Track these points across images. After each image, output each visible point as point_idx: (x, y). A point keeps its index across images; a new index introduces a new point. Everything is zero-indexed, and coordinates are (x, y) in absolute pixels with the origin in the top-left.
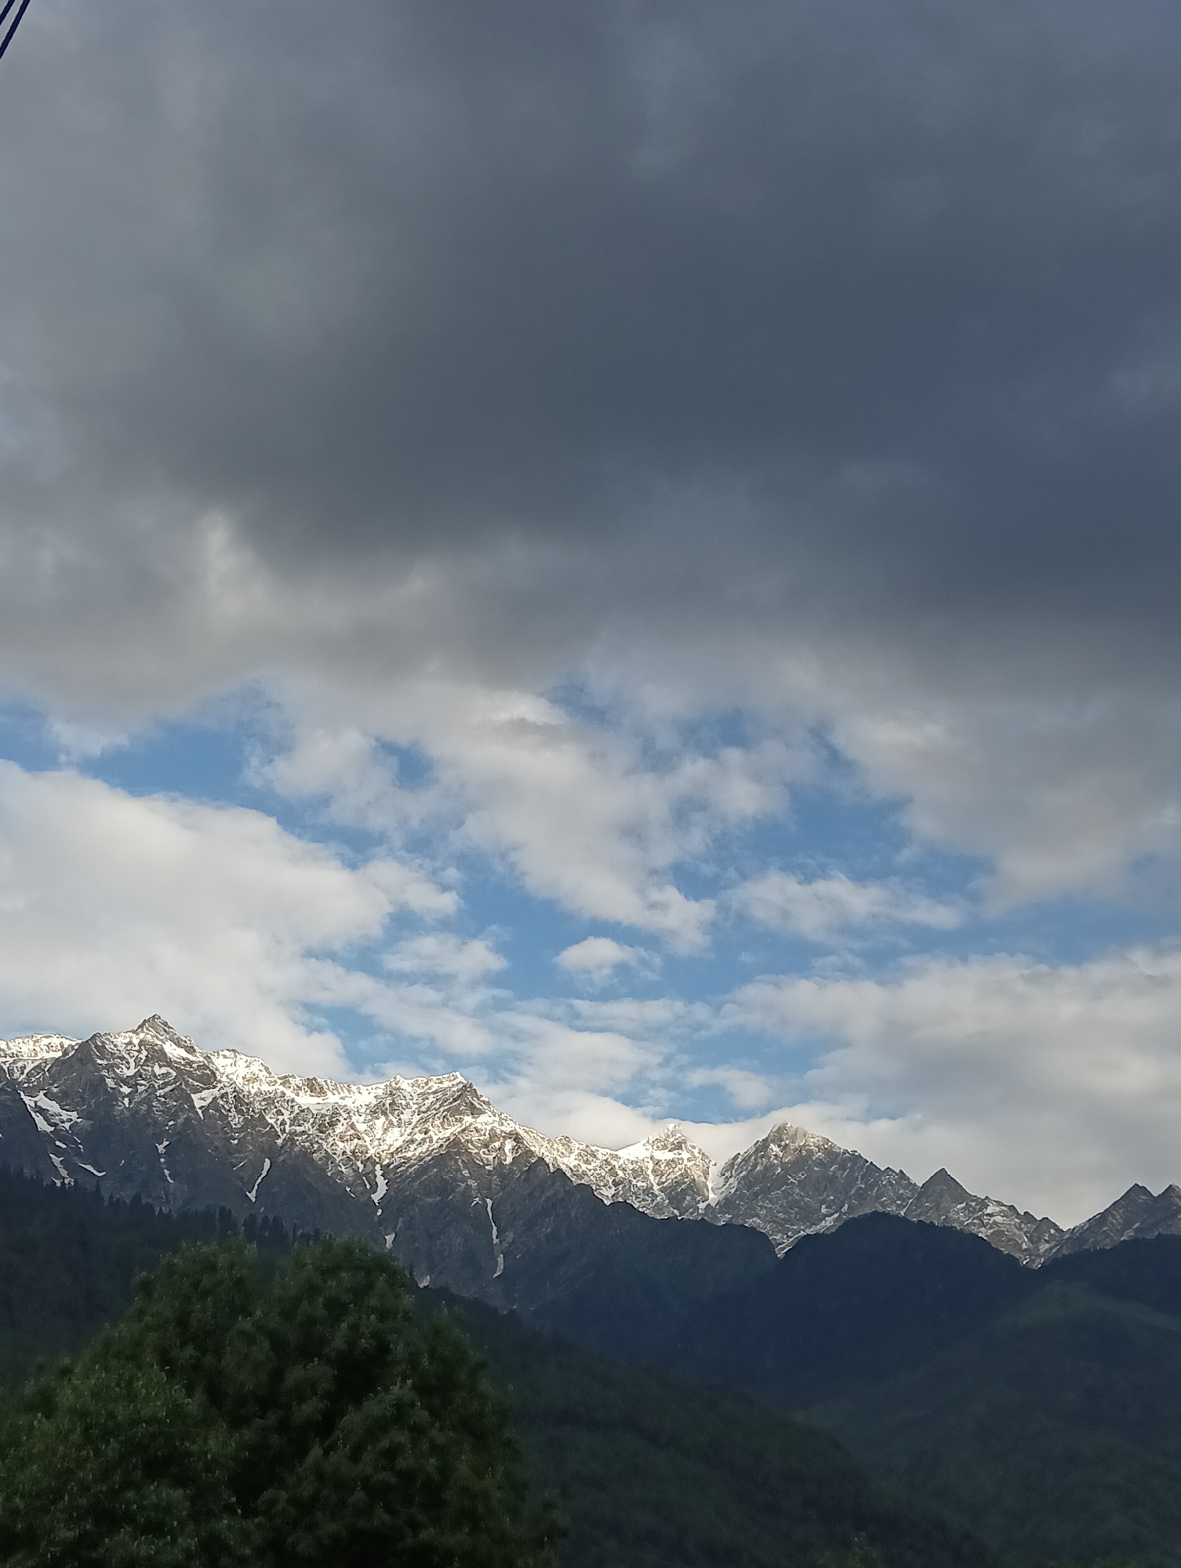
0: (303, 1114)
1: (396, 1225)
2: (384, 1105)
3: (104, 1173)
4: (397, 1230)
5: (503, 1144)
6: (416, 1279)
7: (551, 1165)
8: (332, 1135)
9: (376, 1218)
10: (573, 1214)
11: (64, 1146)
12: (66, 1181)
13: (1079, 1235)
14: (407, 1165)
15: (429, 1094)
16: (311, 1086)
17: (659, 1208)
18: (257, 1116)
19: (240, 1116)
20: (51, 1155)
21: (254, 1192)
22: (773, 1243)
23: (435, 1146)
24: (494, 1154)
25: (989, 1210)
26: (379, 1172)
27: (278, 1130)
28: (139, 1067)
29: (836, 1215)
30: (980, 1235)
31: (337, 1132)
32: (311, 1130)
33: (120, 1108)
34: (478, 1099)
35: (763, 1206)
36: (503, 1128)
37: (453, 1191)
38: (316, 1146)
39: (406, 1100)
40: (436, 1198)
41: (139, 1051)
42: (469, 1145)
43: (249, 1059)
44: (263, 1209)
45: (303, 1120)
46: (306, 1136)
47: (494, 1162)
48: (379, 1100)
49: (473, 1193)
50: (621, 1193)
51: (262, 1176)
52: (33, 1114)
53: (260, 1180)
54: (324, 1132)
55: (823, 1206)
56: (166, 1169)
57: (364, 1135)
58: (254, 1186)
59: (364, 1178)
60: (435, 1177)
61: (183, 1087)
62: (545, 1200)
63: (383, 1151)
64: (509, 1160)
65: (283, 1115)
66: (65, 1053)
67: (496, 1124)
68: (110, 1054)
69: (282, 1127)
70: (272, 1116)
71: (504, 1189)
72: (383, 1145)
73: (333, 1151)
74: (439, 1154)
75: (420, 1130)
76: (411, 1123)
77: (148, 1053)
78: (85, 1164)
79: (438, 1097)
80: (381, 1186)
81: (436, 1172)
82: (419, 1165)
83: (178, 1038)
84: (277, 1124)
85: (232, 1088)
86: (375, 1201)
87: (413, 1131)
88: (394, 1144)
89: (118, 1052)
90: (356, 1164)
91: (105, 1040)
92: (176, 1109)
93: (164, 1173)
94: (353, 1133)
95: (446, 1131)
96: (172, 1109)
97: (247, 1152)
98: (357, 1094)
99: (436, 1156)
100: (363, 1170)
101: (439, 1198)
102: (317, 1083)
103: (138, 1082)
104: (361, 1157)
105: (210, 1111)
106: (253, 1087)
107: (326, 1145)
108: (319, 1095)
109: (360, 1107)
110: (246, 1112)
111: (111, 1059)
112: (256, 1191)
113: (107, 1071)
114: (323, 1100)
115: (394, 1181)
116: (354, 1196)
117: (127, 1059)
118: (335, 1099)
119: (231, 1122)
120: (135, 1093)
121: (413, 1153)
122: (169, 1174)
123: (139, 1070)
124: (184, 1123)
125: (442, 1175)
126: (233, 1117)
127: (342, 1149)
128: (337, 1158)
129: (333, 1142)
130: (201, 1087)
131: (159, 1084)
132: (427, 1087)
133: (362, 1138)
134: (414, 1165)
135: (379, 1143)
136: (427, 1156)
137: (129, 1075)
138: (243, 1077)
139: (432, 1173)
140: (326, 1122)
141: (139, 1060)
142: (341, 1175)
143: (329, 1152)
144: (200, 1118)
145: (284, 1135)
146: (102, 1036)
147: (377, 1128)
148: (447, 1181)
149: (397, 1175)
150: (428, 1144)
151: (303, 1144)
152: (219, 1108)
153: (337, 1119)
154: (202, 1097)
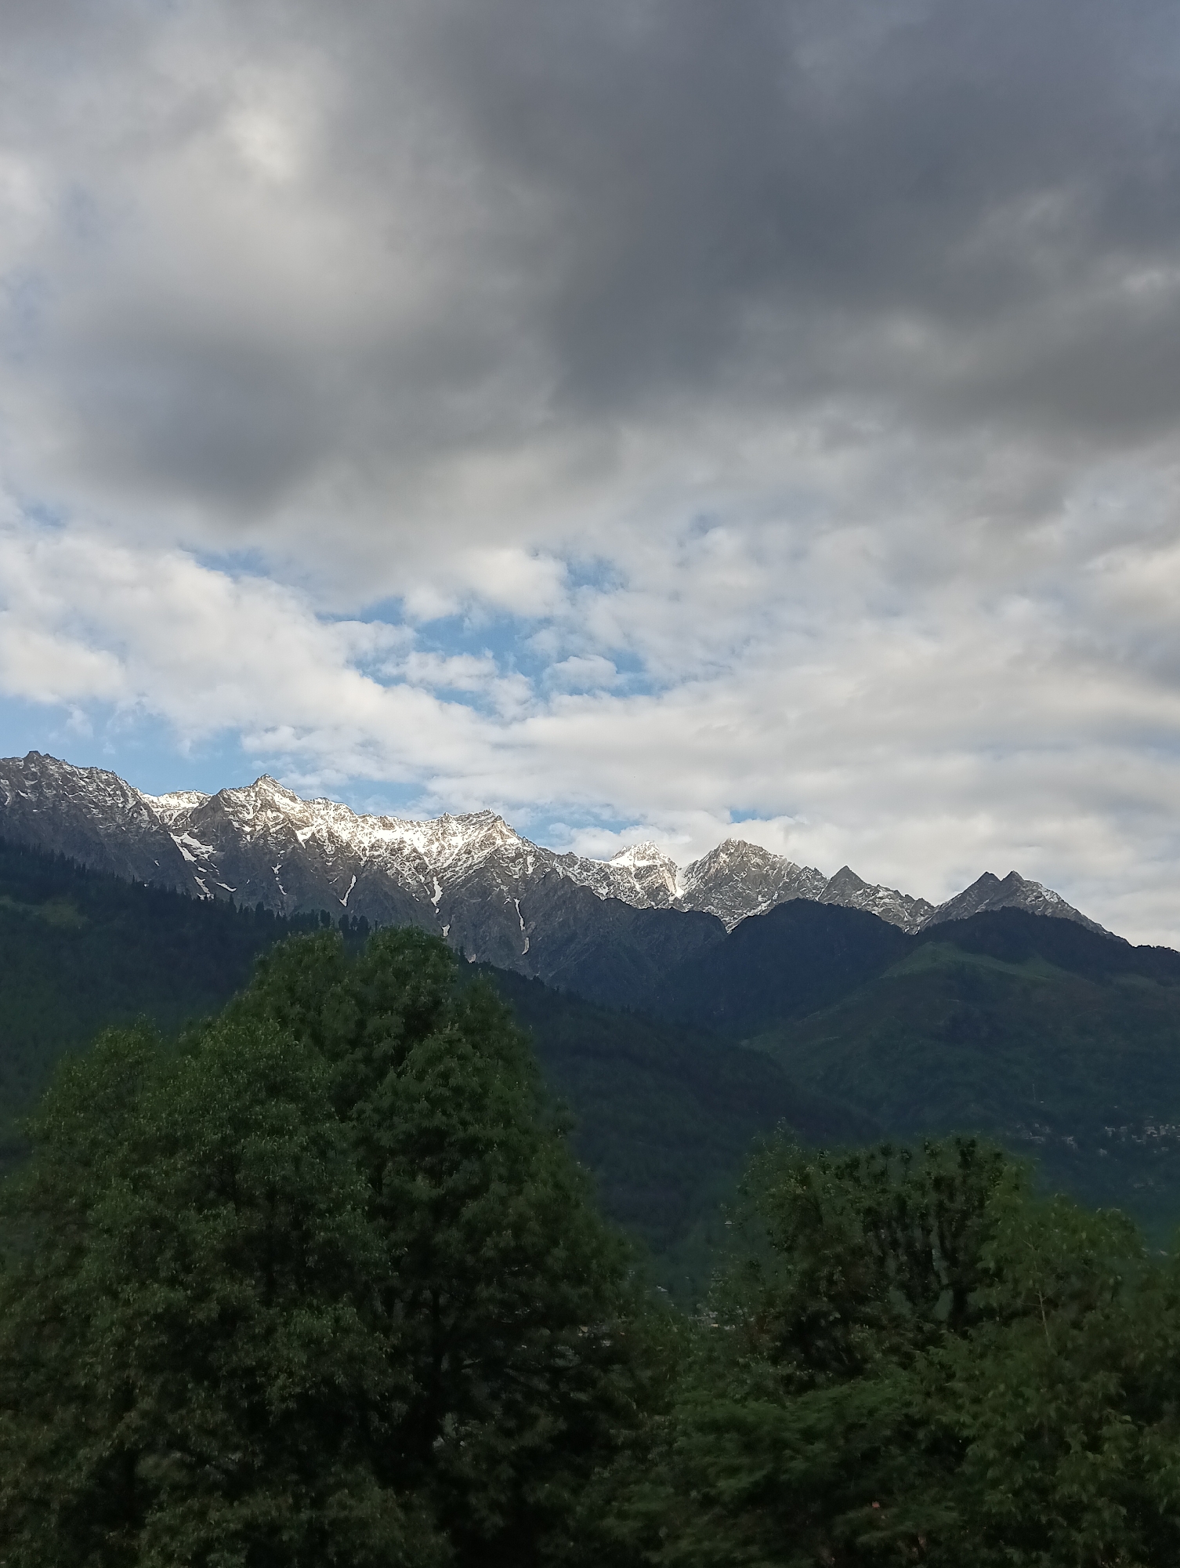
0: (378, 842)
1: (450, 920)
2: (437, 834)
3: (235, 889)
4: (451, 923)
5: (525, 860)
6: (466, 957)
7: (560, 873)
8: (400, 857)
9: (435, 916)
10: (578, 908)
11: (205, 871)
12: (208, 896)
13: (946, 909)
14: (456, 877)
15: (470, 825)
16: (383, 823)
17: (640, 901)
18: (345, 845)
19: (332, 845)
20: (196, 878)
21: (345, 900)
22: (724, 923)
23: (476, 863)
24: (519, 867)
25: (880, 895)
26: (436, 883)
27: (361, 854)
28: (256, 812)
29: (769, 902)
30: (873, 912)
31: (404, 854)
32: (385, 854)
33: (245, 842)
34: (506, 828)
35: (716, 897)
36: (525, 848)
37: (490, 894)
38: (389, 865)
39: (453, 830)
40: (477, 899)
41: (256, 801)
42: (501, 861)
43: (337, 804)
44: (352, 911)
45: (378, 847)
46: (382, 858)
47: (519, 873)
48: (434, 831)
49: (505, 894)
50: (612, 891)
51: (351, 888)
52: (180, 848)
53: (349, 891)
54: (394, 855)
55: (760, 896)
56: (280, 884)
57: (424, 856)
58: (345, 895)
59: (425, 887)
60: (476, 885)
61: (290, 826)
62: (558, 898)
63: (438, 867)
64: (531, 870)
65: (363, 843)
66: (201, 804)
67: (520, 845)
68: (234, 804)
69: (364, 853)
70: (356, 845)
71: (527, 891)
72: (438, 863)
73: (402, 869)
74: (480, 868)
75: (464, 852)
76: (458, 846)
77: (263, 802)
78: (221, 884)
79: (477, 828)
80: (438, 892)
81: (477, 881)
82: (465, 876)
83: (283, 791)
84: (360, 850)
85: (325, 826)
86: (434, 903)
87: (459, 852)
88: (446, 862)
89: (240, 802)
90: (419, 877)
91: (229, 794)
92: (285, 842)
93: (279, 887)
94: (416, 855)
95: (484, 851)
96: (281, 842)
97: (339, 871)
98: (417, 827)
99: (476, 870)
100: (424, 881)
101: (480, 900)
102: (387, 820)
103: (256, 823)
104: (422, 871)
105: (310, 842)
106: (340, 825)
107: (397, 865)
108: (390, 829)
109: (420, 836)
110: (337, 843)
111: (235, 807)
112: (347, 899)
113: (233, 816)
114: (393, 832)
115: (446, 888)
116: (419, 900)
117: (247, 807)
118: (402, 832)
119: (326, 850)
120: (254, 831)
121: (459, 868)
122: (283, 889)
123: (256, 815)
124: (291, 852)
125: (482, 882)
126: (327, 846)
127: (408, 866)
128: (405, 873)
129: (401, 862)
130: (302, 825)
131: (271, 824)
132: (468, 820)
133: (422, 858)
134: (461, 876)
135: (435, 861)
136: (471, 869)
137: (249, 819)
138: (333, 817)
139: (474, 882)
140: (396, 848)
141: (255, 807)
142: (408, 886)
143: (399, 869)
144: (303, 848)
145: (365, 858)
146: (228, 791)
147: (433, 850)
148: (486, 887)
149: (449, 884)
150: (471, 861)
151: (379, 864)
152: (317, 841)
153: (403, 846)
154: (304, 833)
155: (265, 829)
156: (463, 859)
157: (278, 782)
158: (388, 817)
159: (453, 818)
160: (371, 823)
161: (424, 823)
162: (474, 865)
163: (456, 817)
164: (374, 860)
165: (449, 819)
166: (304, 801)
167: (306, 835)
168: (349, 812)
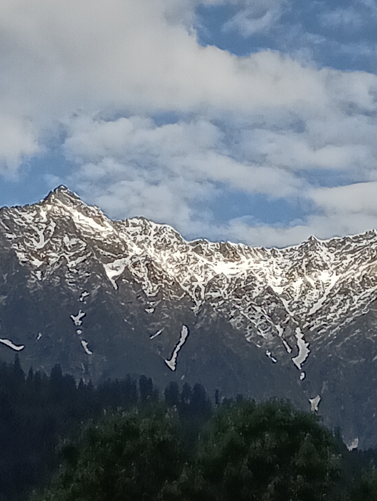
0: (217, 279)
1: (321, 389)
2: (300, 267)
3: (22, 347)
4: (322, 392)
6: (344, 442)
8: (248, 299)
9: (299, 382)
14: (328, 327)
15: (347, 253)
16: (224, 251)
18: (171, 283)
19: (154, 284)
21: (173, 360)
23: (357, 307)
26: (299, 336)
27: (193, 297)
28: (49, 239)
31: (254, 295)
32: (227, 295)
33: (34, 281)
39: (323, 261)
40: (359, 360)
41: (48, 223)
43: (159, 226)
44: (183, 376)
45: (218, 286)
46: (222, 301)
48: (295, 263)
51: (181, 344)
53: (178, 348)
54: (240, 298)
56: (83, 340)
57: (282, 299)
58: (173, 354)
59: (285, 342)
60: (358, 339)
61: (95, 258)
63: (302, 314)
65: (197, 281)
68: (18, 227)
69: (197, 294)
70: (186, 282)
72: (302, 308)
73: (251, 316)
74: (361, 314)
75: (339, 291)
76: (330, 284)
77: (57, 225)
78: (3, 339)
79: (356, 257)
80: (302, 350)
81: (358, 333)
82: (340, 327)
83: (85, 208)
84: (192, 291)
85: (144, 256)
86: (297, 364)
87: (332, 292)
88: (313, 306)
89: (26, 225)
90: (276, 328)
91: (12, 214)
92: (88, 279)
93: (82, 344)
94: (270, 297)
95: (366, 290)
96: (84, 280)
97: (164, 320)
98: (272, 257)
99: (357, 317)
100: (283, 334)
101: (364, 360)
102: (229, 247)
103: (49, 255)
104: (280, 320)
105: (124, 280)
106: (164, 255)
107: (244, 310)
108: (233, 259)
109: (275, 270)
110: (160, 280)
111: (20, 233)
112: (175, 360)
113: (16, 245)
114: (237, 264)
115: (315, 344)
116: (275, 361)
117: (36, 232)
118: (249, 263)
119: (145, 291)
120: (46, 265)
121: (333, 315)
122: (87, 346)
123: (49, 242)
124: (98, 294)
125: (366, 335)
126: (146, 286)
127: (260, 313)
128: (255, 323)
129: (250, 307)
130: (112, 257)
131: (70, 255)
132: (344, 247)
133: (280, 301)
134: (334, 327)
135: (298, 306)
136: (348, 317)
137: (39, 247)
138: (154, 244)
139: (354, 335)
140: (242, 287)
141: (48, 232)
142: (261, 341)
143: (247, 316)
144: (114, 288)
145: (200, 301)
146: (9, 210)
147: (294, 290)
148: (372, 341)
149: (318, 338)
150: (349, 305)
151: (219, 310)
152: (132, 277)
153: (253, 284)
154: (114, 267)
155: (61, 263)
156: (337, 302)
157: (78, 196)
158: (229, 242)
159: (321, 244)
160: (208, 252)
161: (281, 252)
162: (354, 310)
163: (325, 242)
164: (212, 305)
165: (317, 245)
166: (114, 222)
167: (117, 270)
168: (177, 238)
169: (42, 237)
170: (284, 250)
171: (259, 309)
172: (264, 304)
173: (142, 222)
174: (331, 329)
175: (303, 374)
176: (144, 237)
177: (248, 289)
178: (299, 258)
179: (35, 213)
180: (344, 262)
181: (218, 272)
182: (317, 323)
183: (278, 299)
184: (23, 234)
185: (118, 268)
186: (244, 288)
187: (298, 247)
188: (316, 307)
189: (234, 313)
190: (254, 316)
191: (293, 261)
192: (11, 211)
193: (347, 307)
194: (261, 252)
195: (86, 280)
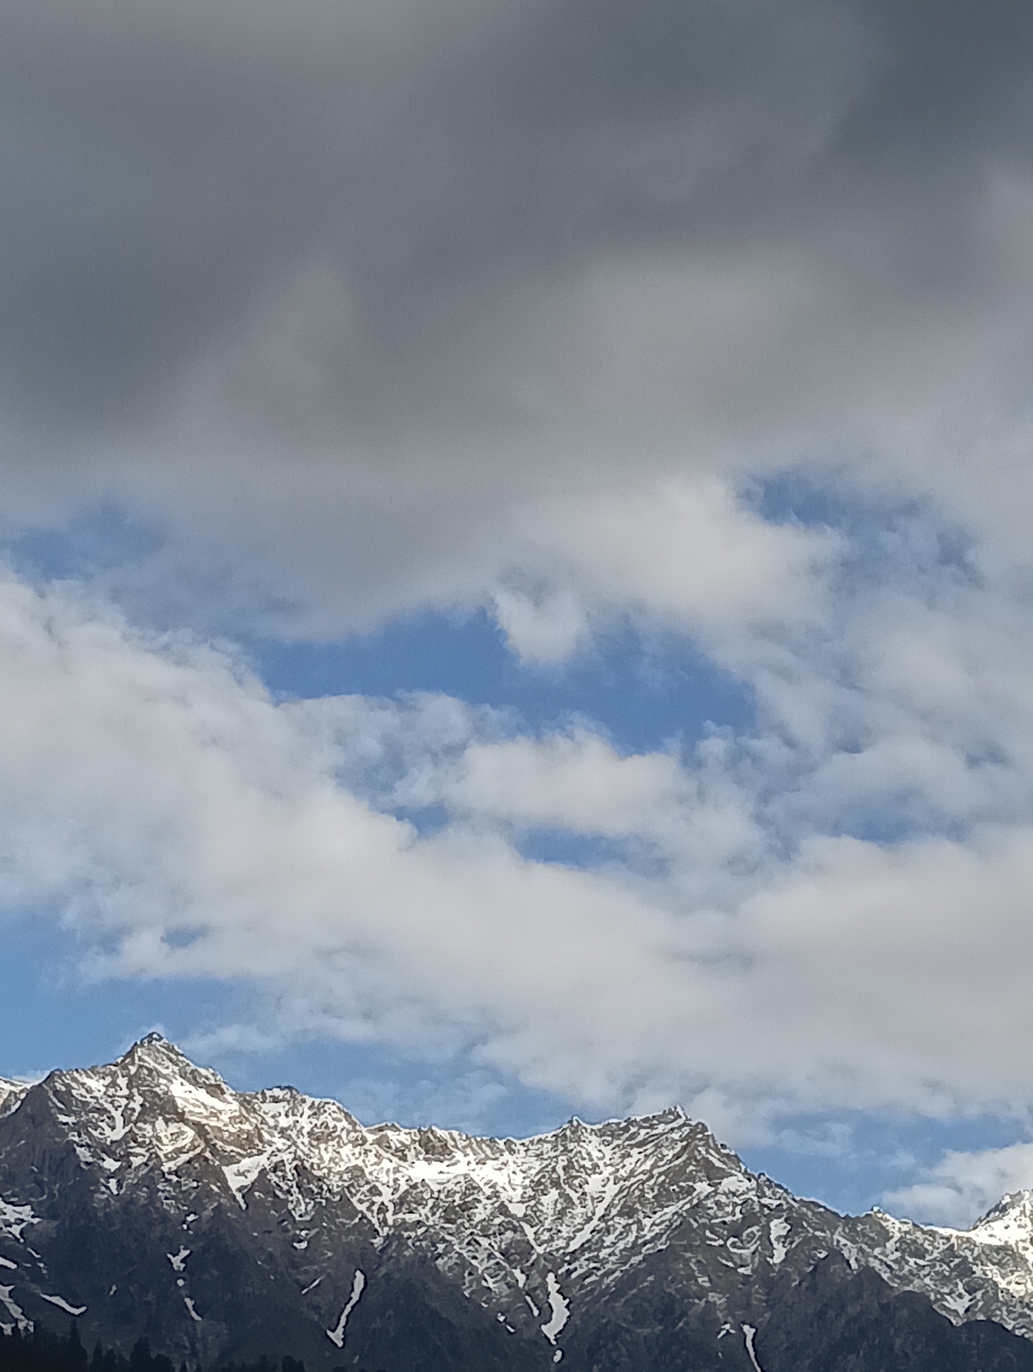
0: (415, 1191)
2: (554, 1170)
3: (83, 1309)
5: (766, 1230)
7: (852, 1262)
8: (467, 1225)
9: (552, 1365)
10: (897, 1346)
11: (13, 1266)
12: (21, 1325)
14: (599, 1273)
15: (632, 1146)
16: (426, 1144)
18: (337, 1198)
19: (307, 1201)
21: (340, 1330)
23: (648, 1237)
24: (753, 1248)
26: (553, 1287)
27: (375, 1221)
28: (132, 1125)
31: (477, 1219)
32: (431, 1219)
33: (105, 1196)
34: (718, 1152)
36: (765, 1201)
37: (684, 1314)
38: (441, 1247)
39: (591, 1160)
40: (654, 1327)
41: (130, 1098)
42: (708, 1233)
43: (317, 1101)
44: (357, 1357)
45: (416, 1202)
46: (423, 1229)
47: (753, 1262)
48: (546, 1163)
49: (719, 1314)
50: (980, 1304)
51: (352, 1302)
53: (348, 1308)
54: (453, 1222)
56: (188, 1297)
57: (523, 1224)
58: (339, 1319)
59: (528, 1298)
60: (651, 1292)
61: (208, 1154)
62: (848, 1323)
63: (557, 1250)
64: (779, 1254)
65: (380, 1194)
67: (751, 1194)
68: (80, 1105)
69: (381, 1216)
70: (363, 1197)
71: (771, 1307)
72: (558, 1239)
73: (471, 1254)
74: (656, 1251)
75: (618, 1211)
76: (603, 1198)
77: (145, 1100)
78: (50, 1295)
79: (648, 1152)
80: (558, 1310)
81: (651, 1282)
82: (621, 1271)
83: (192, 1072)
84: (372, 1212)
85: (290, 1153)
86: (549, 1336)
87: (607, 1212)
88: (575, 1236)
89: (93, 1101)
90: (513, 1274)
91: (69, 1082)
92: (197, 1193)
93: (185, 1303)
94: (503, 1221)
95: (666, 1210)
96: (190, 1194)
97: (324, 1261)
98: (506, 1153)
99: (650, 1254)
100: (525, 1285)
101: (660, 1328)
102: (435, 1137)
103: (130, 1150)
104: (521, 1260)
105: (257, 1194)
106: (326, 1149)
107: (460, 1244)
108: (442, 1158)
109: (512, 1176)
110: (318, 1193)
111: (83, 1114)
112: (343, 1330)
113: (76, 1134)
114: (448, 1166)
115: (578, 1301)
116: (512, 1330)
117: (109, 1112)
118: (469, 1163)
119: (293, 1212)
120: (127, 1169)
121: (608, 1251)
122: (194, 1306)
123: (131, 1131)
124: (212, 1217)
125: (665, 1285)
126: (295, 1203)
127: (486, 1249)
128: (478, 1266)
129: (470, 1238)
130: (239, 1154)
131: (165, 1152)
132: (627, 1135)
133: (519, 1229)
134: (613, 1272)
135: (551, 1236)
136: (635, 1255)
137: (114, 1139)
138: (308, 1133)
139: (645, 1284)
140: (455, 1204)
141: (129, 1112)
142: (488, 1296)
143: (465, 1255)
144: (240, 1206)
145: (386, 1229)
146: (65, 1076)
147: (544, 1209)
148: (674, 1296)
149: (583, 1291)
150: (635, 1234)
151: (418, 1243)
152: (271, 1189)
153: (475, 1199)
154: (241, 1171)
155: (151, 1164)
156: (616, 1229)
157: (181, 1052)
158: (434, 1128)
159: (589, 1131)
160: (399, 1145)
161: (523, 1144)
162: (645, 1244)
163: (596, 1127)
164: (406, 1235)
165: (582, 1133)
166: (241, 1095)
167: (246, 1177)
168: (346, 1120)
169: (119, 1121)
170: (526, 1141)
171: (484, 1242)
172: (494, 1233)
173: (288, 1096)
174: (606, 1275)
175: (559, 1353)
176: (292, 1119)
177: (466, 1207)
178: (552, 1154)
179: (108, 1079)
180: (627, 1161)
181: (417, 1179)
182: (581, 1266)
183: (517, 1225)
184: (87, 1115)
185: (246, 1174)
186: (459, 1206)
187: (550, 1135)
188: (581, 1237)
189: (444, 1249)
190: (477, 1255)
191: (542, 1159)
192: (68, 1076)
193: (633, 1238)
194: (488, 1146)
195: (194, 1194)
